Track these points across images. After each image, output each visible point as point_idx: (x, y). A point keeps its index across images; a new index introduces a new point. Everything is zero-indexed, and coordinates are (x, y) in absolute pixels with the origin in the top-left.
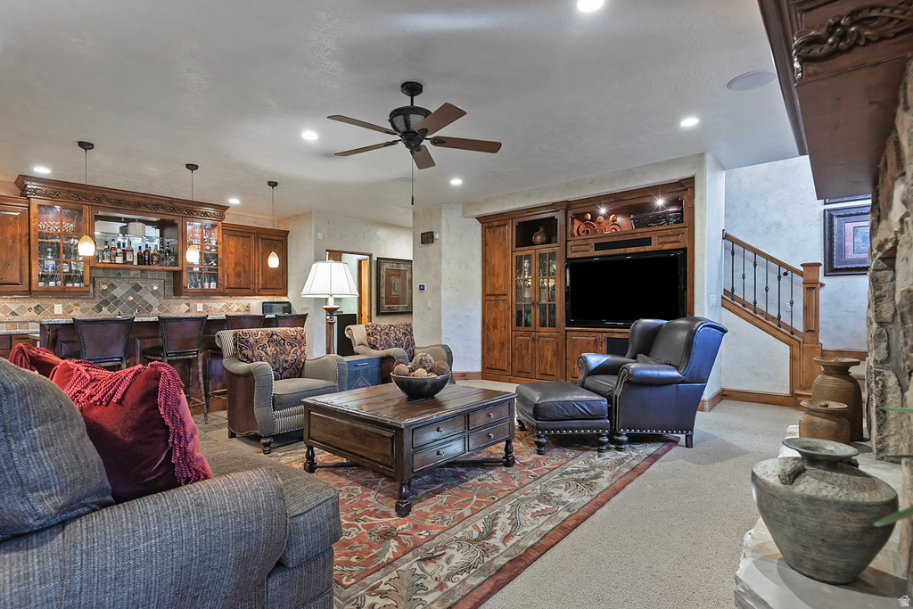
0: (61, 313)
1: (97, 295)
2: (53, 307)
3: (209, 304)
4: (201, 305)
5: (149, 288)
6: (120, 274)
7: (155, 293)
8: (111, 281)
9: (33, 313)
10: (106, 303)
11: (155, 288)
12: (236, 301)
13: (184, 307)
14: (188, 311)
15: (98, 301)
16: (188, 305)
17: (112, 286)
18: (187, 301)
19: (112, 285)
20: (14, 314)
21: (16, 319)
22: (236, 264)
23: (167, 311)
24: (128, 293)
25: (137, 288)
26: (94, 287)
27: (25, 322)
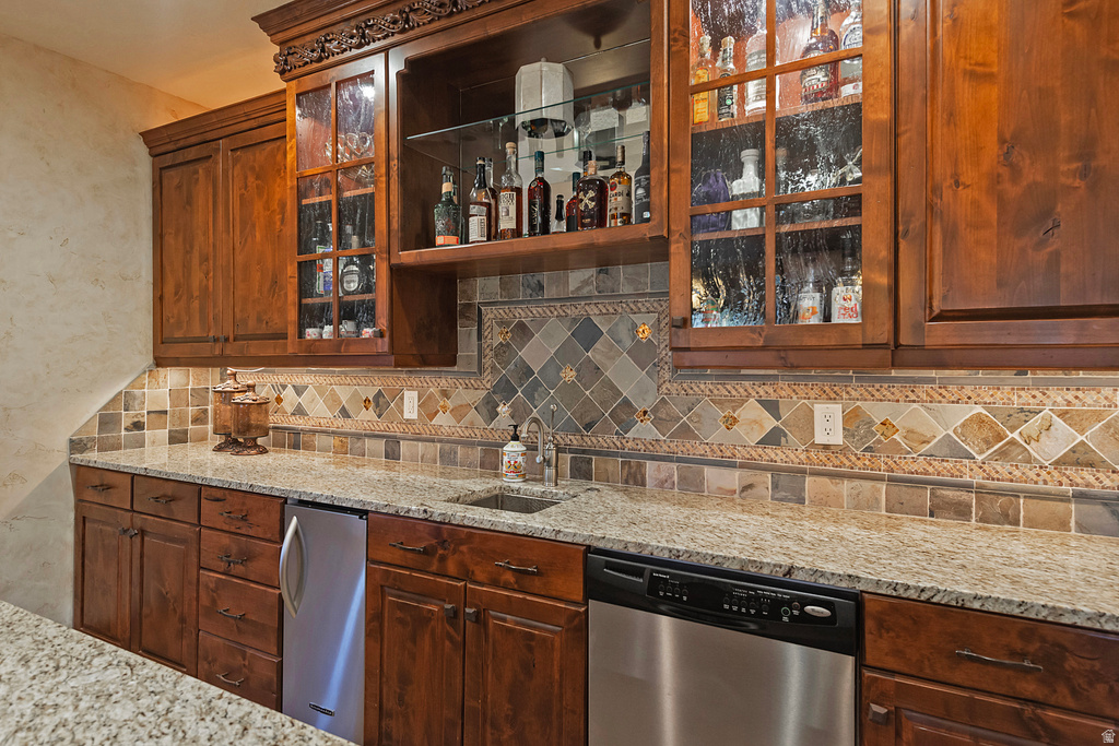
0: (414, 416)
1: (487, 362)
2: (402, 399)
3: (877, 411)
4: (836, 410)
5: (624, 333)
6: (541, 287)
7: (642, 354)
8: (520, 313)
9: (371, 414)
10: (505, 390)
11: (645, 332)
12: (1058, 397)
13: (754, 420)
14: (773, 439)
15: (488, 381)
16: (772, 407)
17: (523, 332)
18: (766, 391)
19: (521, 326)
20: (345, 413)
21: (348, 426)
22: (1009, 144)
23: (685, 432)
24: (564, 355)
25: (587, 334)
26: (479, 338)
27: (358, 436)
